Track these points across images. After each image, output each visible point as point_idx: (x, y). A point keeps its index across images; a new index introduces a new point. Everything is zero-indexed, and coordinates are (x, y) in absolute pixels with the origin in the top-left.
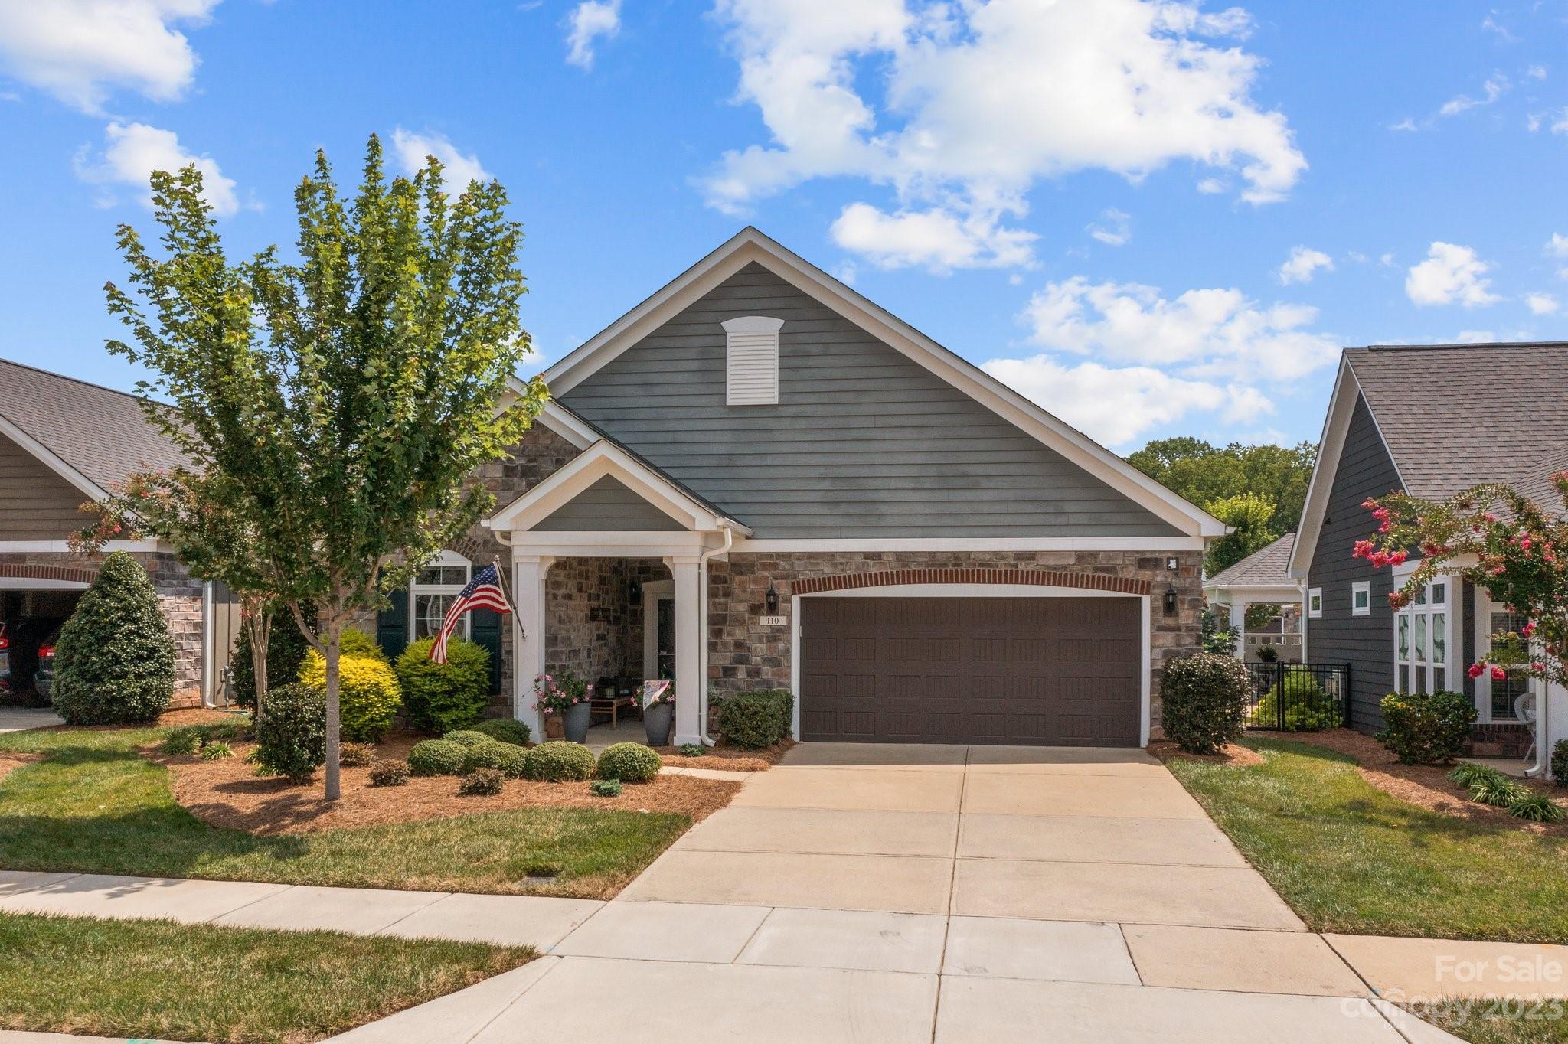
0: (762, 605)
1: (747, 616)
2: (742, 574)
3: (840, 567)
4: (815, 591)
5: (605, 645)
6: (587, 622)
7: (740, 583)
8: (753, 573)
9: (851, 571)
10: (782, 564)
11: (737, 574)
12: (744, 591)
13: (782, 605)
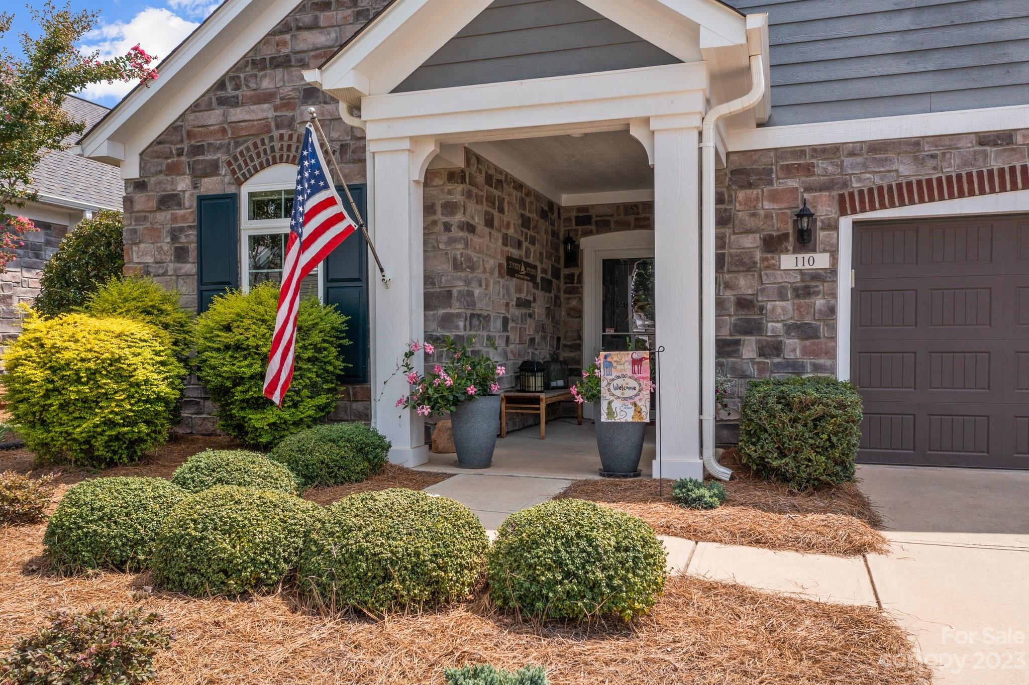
0: (786, 236)
1: (758, 255)
2: (750, 186)
3: (931, 163)
4: (883, 206)
5: (530, 316)
6: (501, 275)
7: (748, 200)
8: (770, 182)
9: (951, 168)
10: (821, 165)
11: (742, 187)
12: (754, 215)
13: (821, 235)
